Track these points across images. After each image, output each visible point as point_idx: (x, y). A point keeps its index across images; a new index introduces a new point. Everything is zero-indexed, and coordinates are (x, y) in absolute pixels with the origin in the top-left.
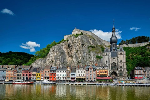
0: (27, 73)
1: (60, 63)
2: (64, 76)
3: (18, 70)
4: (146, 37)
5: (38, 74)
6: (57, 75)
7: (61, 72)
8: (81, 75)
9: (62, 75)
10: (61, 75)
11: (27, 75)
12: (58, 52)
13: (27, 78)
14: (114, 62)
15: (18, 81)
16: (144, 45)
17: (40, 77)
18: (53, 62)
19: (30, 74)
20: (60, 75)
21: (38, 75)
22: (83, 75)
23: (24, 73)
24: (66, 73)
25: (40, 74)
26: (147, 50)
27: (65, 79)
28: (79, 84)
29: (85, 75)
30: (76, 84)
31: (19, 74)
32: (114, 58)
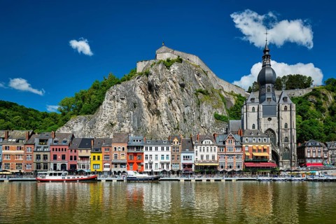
0: (64, 153)
1: (132, 129)
2: (165, 160)
3: (37, 144)
5: (96, 155)
6: (147, 158)
7: (156, 149)
8: (207, 156)
9: (159, 157)
10: (156, 158)
11: (63, 157)
13: (63, 167)
14: (270, 127)
15: (55, 174)
17: (100, 162)
18: (112, 125)
19: (73, 154)
20: (154, 157)
21: (94, 157)
22: (210, 158)
23: (55, 153)
24: (169, 153)
25: (101, 155)
26: (310, 105)
27: (168, 167)
28: (215, 180)
29: (216, 159)
31: (42, 154)
32: (270, 119)
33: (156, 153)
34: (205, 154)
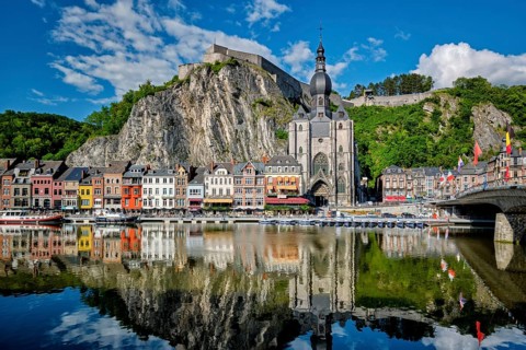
0: (47, 186)
2: (167, 195)
3: (17, 177)
4: (424, 77)
5: (85, 188)
6: (145, 192)
7: (157, 181)
8: (221, 191)
9: (161, 191)
10: (157, 192)
11: (47, 191)
12: (157, 118)
13: (46, 202)
14: (320, 150)
16: (417, 102)
17: (90, 197)
19: (58, 188)
20: (154, 191)
21: (83, 190)
22: (224, 193)
23: (35, 186)
24: (172, 186)
25: (91, 188)
27: (171, 204)
29: (232, 193)
30: (199, 222)
31: (21, 187)
32: (321, 141)
33: (157, 186)
34: (218, 187)
